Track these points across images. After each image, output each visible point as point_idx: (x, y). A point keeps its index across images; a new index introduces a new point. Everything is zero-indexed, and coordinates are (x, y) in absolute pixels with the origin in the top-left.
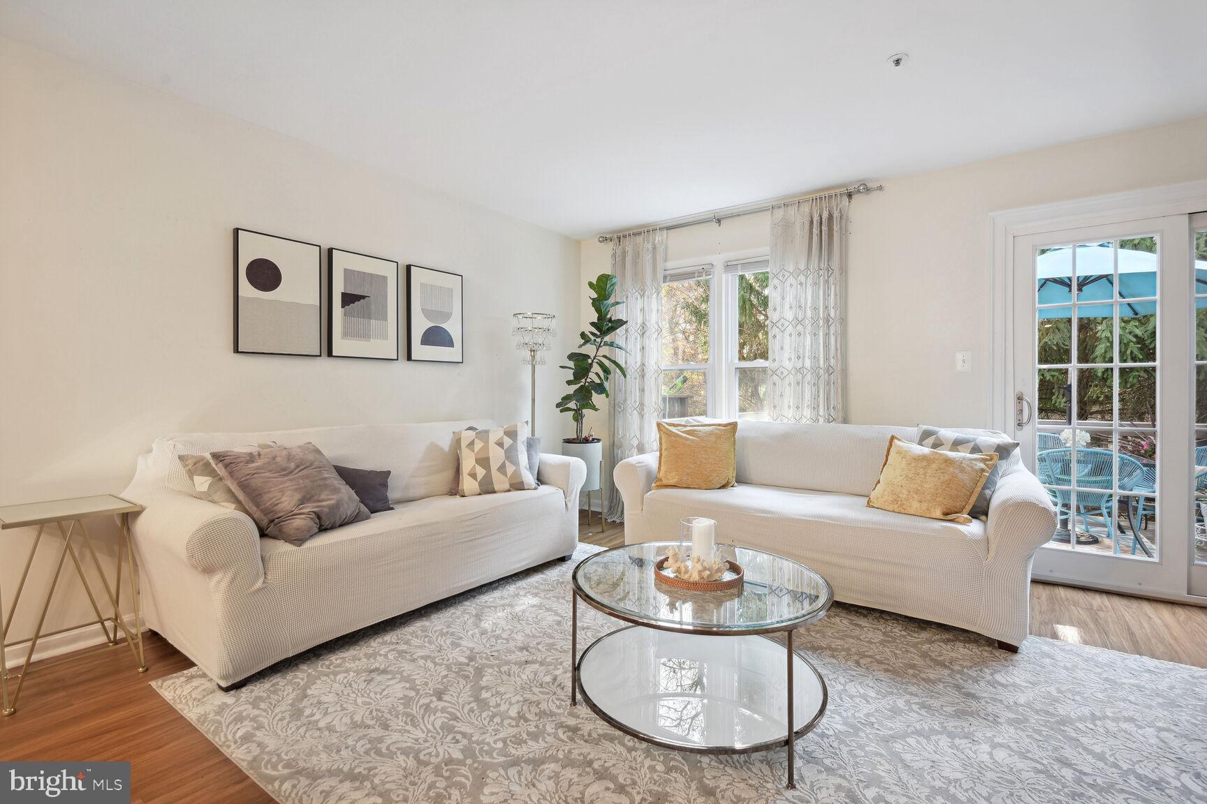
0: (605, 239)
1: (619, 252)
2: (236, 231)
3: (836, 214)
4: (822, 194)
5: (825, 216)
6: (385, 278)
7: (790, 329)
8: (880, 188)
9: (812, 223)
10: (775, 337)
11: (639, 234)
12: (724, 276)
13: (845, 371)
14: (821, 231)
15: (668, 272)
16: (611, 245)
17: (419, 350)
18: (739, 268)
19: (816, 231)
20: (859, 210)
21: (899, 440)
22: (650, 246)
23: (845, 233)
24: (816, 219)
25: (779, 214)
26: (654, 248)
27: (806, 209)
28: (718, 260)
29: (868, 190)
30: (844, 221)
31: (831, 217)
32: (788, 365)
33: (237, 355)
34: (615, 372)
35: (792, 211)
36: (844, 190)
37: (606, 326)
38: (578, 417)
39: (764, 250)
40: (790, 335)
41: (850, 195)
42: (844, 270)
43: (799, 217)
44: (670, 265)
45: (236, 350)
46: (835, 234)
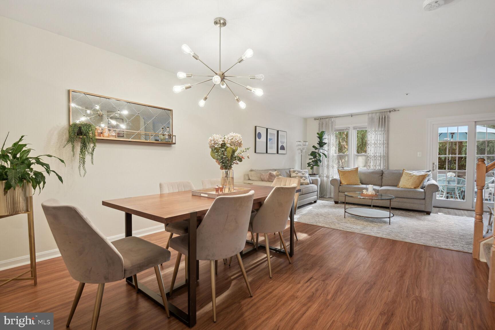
0: (315, 119)
1: (321, 123)
2: (256, 127)
3: (386, 117)
4: (383, 111)
5: (383, 117)
6: (275, 134)
7: (373, 145)
8: (399, 110)
9: (380, 118)
10: (369, 147)
11: (327, 118)
12: (353, 131)
13: (388, 157)
14: (382, 121)
15: (335, 129)
16: (318, 121)
17: (280, 151)
18: (358, 128)
19: (381, 121)
20: (392, 115)
21: (405, 170)
22: (331, 122)
23: (388, 121)
24: (381, 117)
25: (370, 115)
26: (332, 122)
27: (378, 114)
28: (351, 126)
29: (395, 110)
30: (388, 118)
31: (385, 117)
32: (372, 155)
33: (255, 153)
34: (323, 156)
35: (374, 115)
36: (389, 110)
37: (321, 144)
38: (312, 168)
39: (366, 124)
40: (373, 147)
41: (390, 112)
42: (388, 131)
43: (376, 117)
44: (336, 127)
45: (255, 152)
46: (386, 122)
